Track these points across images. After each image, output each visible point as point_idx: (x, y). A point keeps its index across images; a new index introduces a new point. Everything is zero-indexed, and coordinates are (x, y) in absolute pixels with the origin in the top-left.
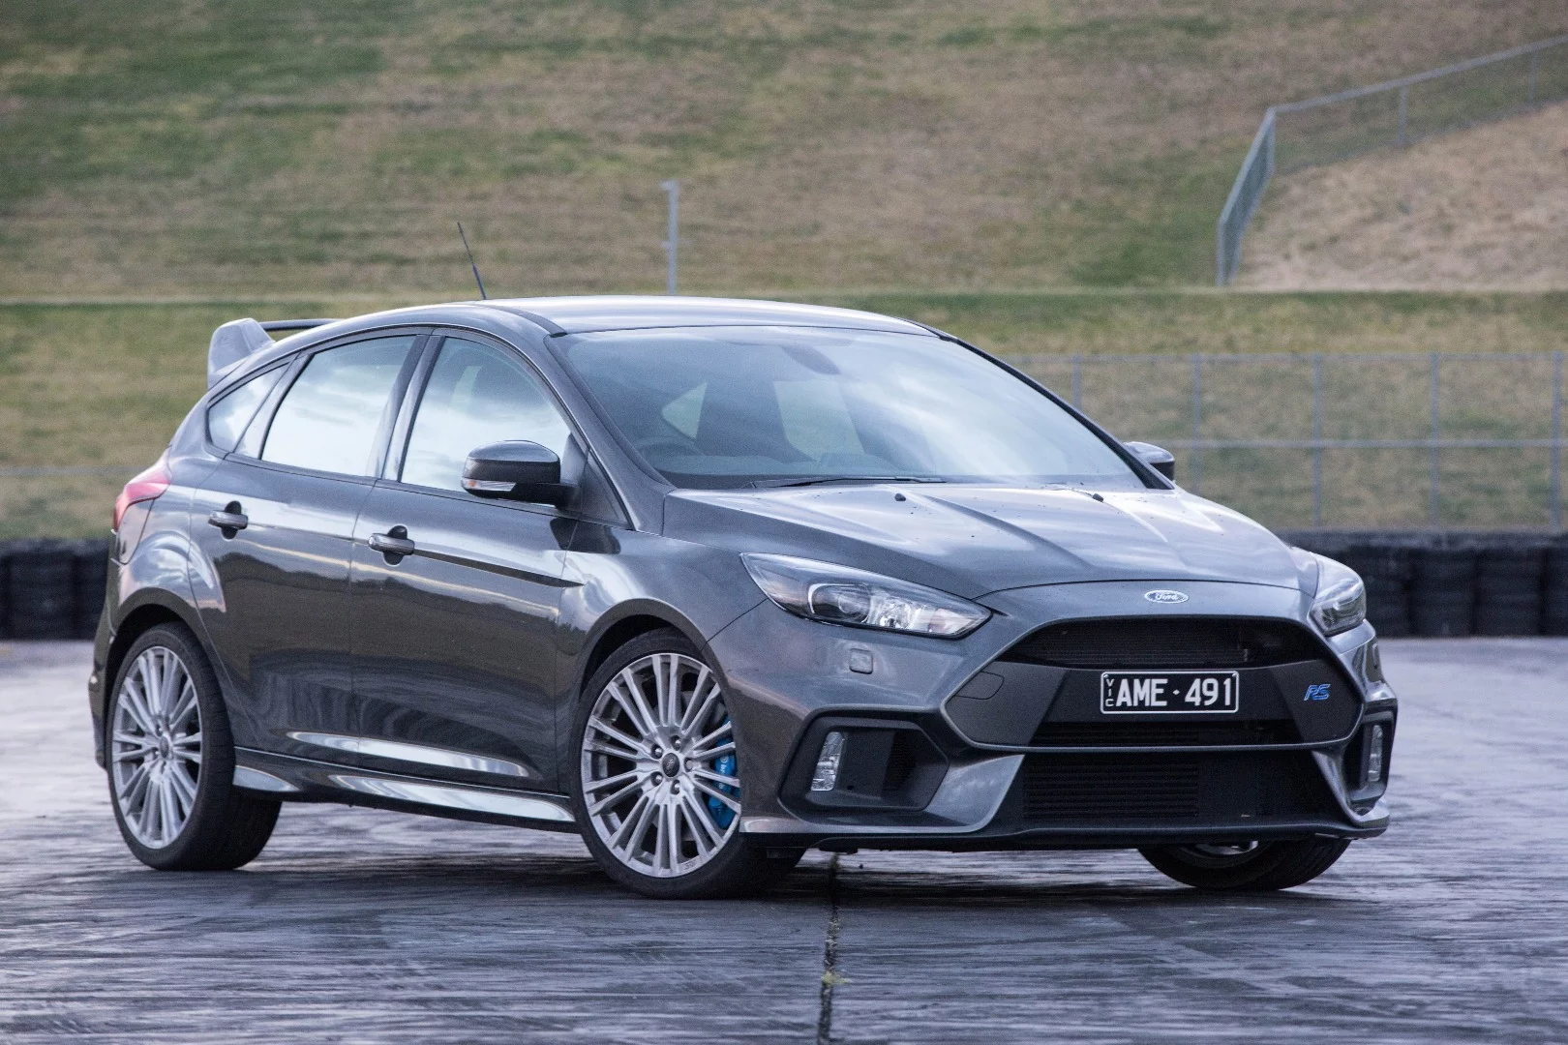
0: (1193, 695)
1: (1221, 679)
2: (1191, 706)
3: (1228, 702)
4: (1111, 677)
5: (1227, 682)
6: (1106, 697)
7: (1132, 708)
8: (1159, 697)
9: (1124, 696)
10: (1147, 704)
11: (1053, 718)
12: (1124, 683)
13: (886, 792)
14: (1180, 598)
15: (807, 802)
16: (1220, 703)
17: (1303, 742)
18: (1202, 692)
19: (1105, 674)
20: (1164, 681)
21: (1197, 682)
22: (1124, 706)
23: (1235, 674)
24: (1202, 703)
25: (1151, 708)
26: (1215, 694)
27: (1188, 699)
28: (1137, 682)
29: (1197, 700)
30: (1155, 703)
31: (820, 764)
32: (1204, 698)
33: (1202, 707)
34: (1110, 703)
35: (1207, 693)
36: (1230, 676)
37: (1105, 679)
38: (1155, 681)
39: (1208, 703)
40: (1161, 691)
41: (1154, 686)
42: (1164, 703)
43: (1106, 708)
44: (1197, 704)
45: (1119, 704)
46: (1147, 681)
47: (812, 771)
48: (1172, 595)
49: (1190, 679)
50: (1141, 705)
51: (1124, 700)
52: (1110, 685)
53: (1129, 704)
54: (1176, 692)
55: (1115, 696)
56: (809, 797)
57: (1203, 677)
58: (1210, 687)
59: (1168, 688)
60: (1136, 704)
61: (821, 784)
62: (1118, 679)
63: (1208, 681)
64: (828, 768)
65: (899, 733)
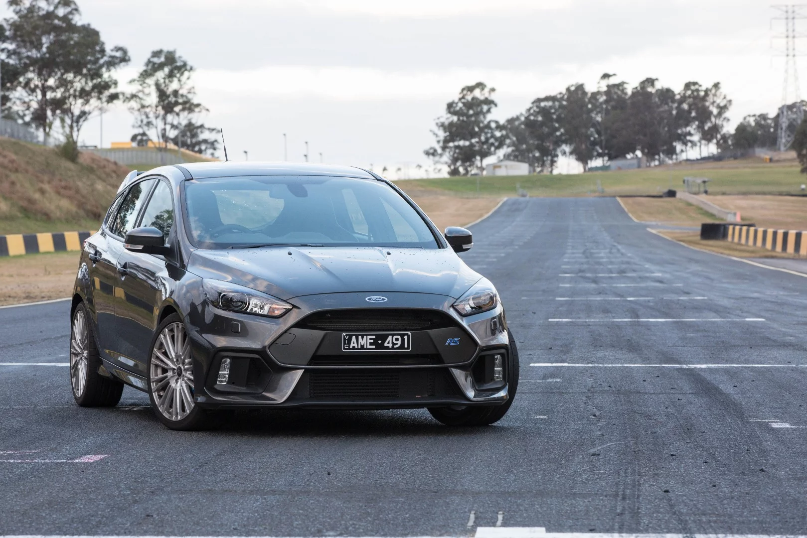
0: (389, 343)
1: (402, 336)
2: (388, 348)
3: (406, 346)
4: (347, 335)
5: (406, 337)
6: (345, 344)
7: (358, 349)
8: (371, 344)
9: (354, 343)
10: (365, 347)
11: (320, 353)
12: (354, 338)
13: (247, 385)
14: (383, 299)
15: (216, 390)
16: (402, 346)
17: (444, 363)
18: (393, 341)
19: (344, 334)
20: (374, 337)
21: (390, 337)
22: (354, 348)
23: (409, 333)
24: (393, 347)
25: (367, 349)
26: (399, 343)
27: (386, 344)
28: (360, 337)
29: (390, 345)
30: (369, 347)
31: (220, 372)
32: (394, 344)
33: (393, 348)
34: (346, 346)
35: (395, 342)
36: (407, 334)
37: (344, 336)
38: (369, 337)
39: (395, 346)
40: (372, 341)
41: (368, 339)
42: (374, 347)
43: (345, 349)
44: (390, 347)
45: (351, 347)
46: (365, 337)
47: (217, 375)
48: (379, 298)
49: (387, 336)
50: (362, 347)
51: (354, 345)
52: (347, 338)
53: (356, 347)
54: (380, 342)
55: (349, 343)
56: (216, 387)
57: (393, 335)
58: (397, 339)
59: (375, 340)
60: (359, 347)
61: (221, 381)
62: (351, 336)
63: (395, 337)
64: (225, 374)
65: (252, 359)
